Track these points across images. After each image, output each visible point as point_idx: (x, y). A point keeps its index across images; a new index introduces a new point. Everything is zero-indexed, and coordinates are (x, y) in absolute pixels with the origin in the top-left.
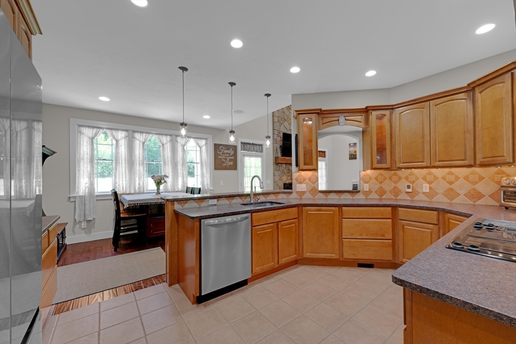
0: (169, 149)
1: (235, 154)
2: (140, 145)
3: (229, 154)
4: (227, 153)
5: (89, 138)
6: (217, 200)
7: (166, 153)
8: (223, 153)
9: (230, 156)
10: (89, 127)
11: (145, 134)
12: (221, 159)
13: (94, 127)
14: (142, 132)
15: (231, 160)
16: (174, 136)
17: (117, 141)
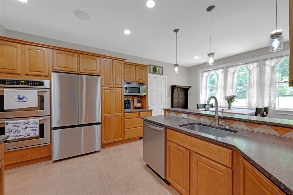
0: (255, 73)
2: (231, 75)
5: (206, 77)
6: (187, 115)
7: (252, 78)
10: (206, 72)
11: (235, 67)
13: (208, 71)
14: (233, 66)
16: (261, 61)
17: (218, 76)
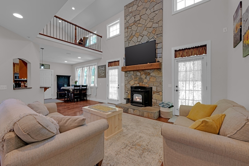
0: (88, 71)
1: (105, 70)
2: (83, 71)
3: (103, 70)
4: (102, 70)
8: (101, 70)
9: (103, 71)
12: (100, 73)
14: (84, 67)
15: (103, 73)
16: (89, 66)
